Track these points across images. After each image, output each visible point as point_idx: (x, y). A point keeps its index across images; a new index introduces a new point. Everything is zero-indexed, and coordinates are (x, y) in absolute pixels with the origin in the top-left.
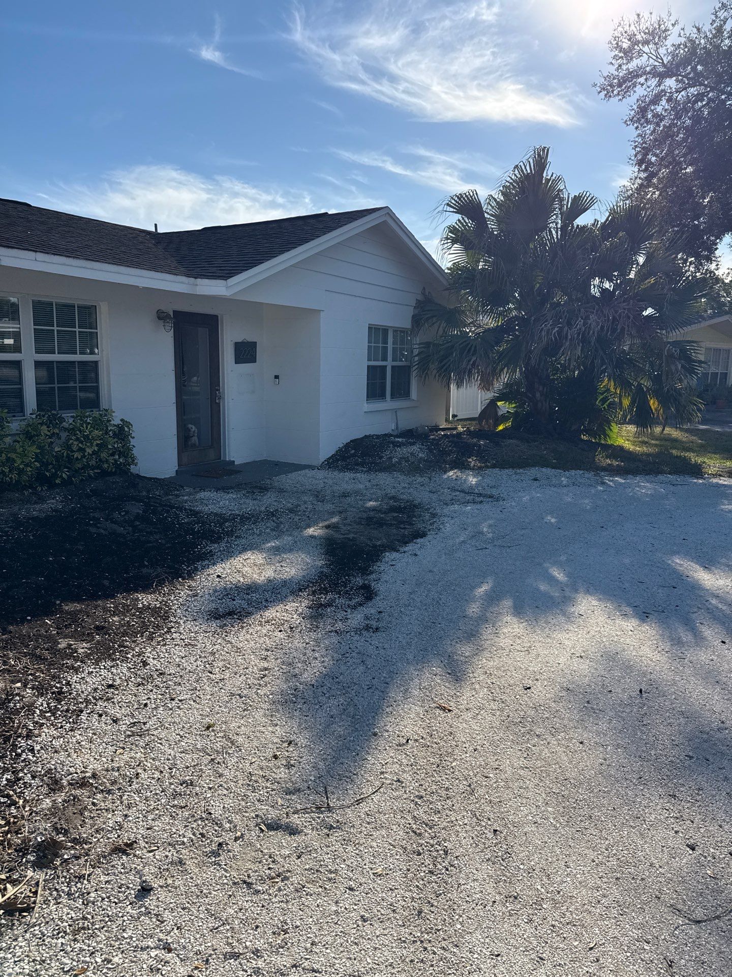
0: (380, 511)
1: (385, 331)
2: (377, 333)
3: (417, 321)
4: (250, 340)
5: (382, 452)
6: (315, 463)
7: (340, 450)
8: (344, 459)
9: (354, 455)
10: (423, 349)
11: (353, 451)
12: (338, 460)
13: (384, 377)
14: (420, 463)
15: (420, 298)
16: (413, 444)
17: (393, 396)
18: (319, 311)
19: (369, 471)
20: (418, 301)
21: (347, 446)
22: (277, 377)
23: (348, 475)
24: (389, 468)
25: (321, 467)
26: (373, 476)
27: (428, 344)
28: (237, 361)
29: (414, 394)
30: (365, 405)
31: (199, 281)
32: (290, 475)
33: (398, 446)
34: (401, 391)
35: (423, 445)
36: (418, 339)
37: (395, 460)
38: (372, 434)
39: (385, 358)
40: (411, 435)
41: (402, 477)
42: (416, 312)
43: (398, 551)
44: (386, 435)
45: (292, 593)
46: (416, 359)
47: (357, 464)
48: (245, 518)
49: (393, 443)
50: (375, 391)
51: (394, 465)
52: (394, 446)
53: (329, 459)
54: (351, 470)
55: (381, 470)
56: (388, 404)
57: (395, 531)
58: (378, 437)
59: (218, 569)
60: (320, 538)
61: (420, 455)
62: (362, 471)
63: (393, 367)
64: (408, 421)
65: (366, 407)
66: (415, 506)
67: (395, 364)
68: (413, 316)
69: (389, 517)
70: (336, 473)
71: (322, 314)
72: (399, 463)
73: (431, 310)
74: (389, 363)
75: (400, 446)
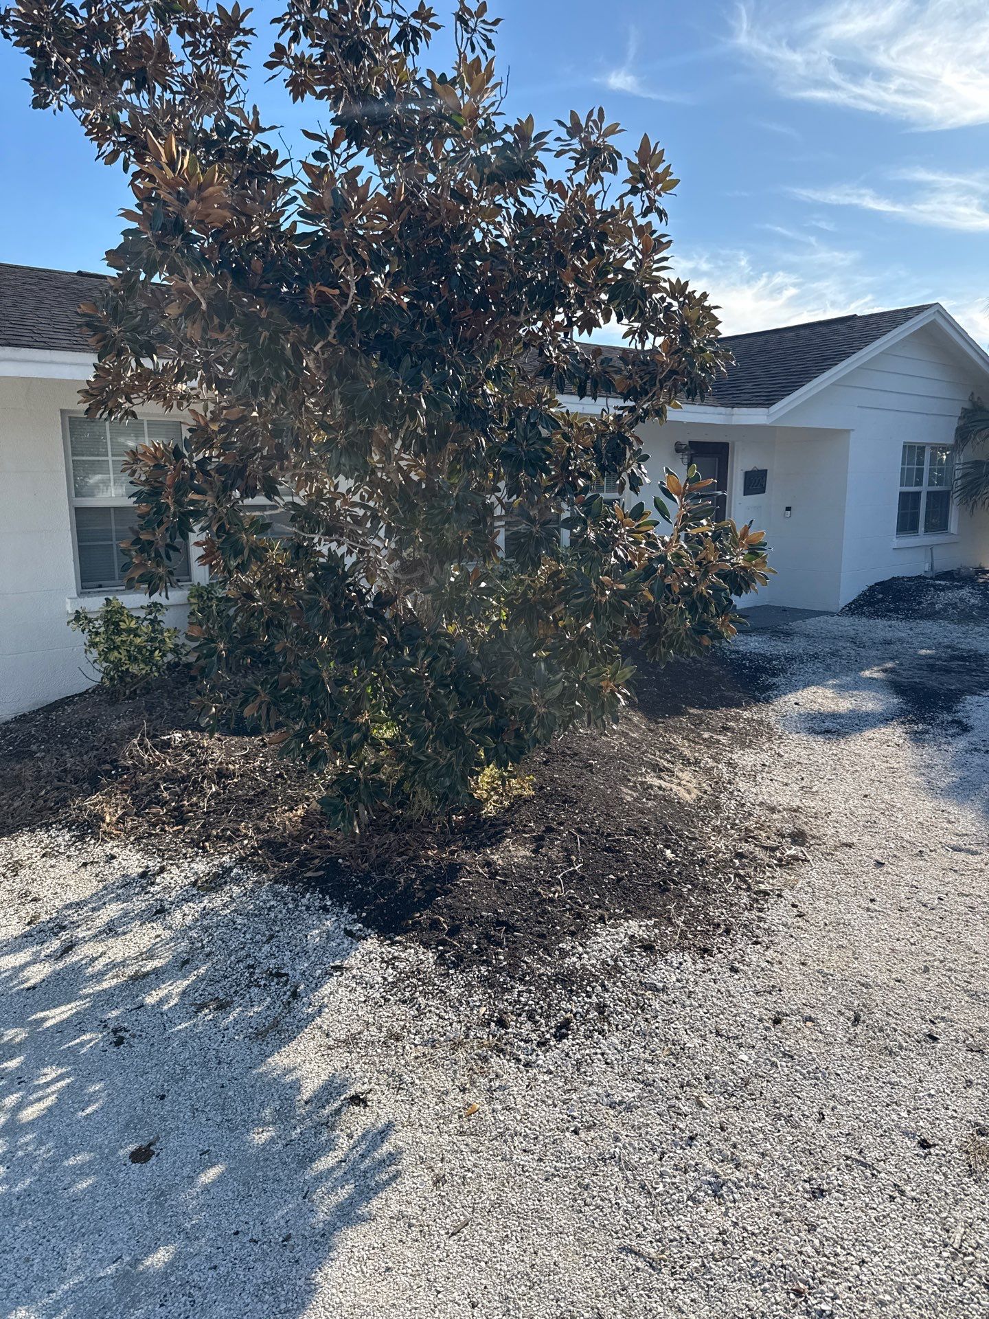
0: (939, 659)
1: (922, 449)
2: (913, 452)
3: (963, 435)
4: (760, 467)
5: (920, 597)
6: (833, 609)
7: (863, 594)
8: (870, 604)
9: (882, 600)
10: (970, 470)
11: (881, 596)
12: (862, 606)
13: (917, 506)
14: (973, 610)
15: (967, 405)
16: (961, 587)
17: (928, 529)
18: (848, 431)
19: (907, 618)
20: (965, 410)
21: (872, 589)
22: (788, 509)
23: (881, 623)
24: (932, 615)
25: (842, 613)
26: (913, 624)
27: (977, 464)
28: (747, 492)
29: (953, 526)
30: (895, 540)
31: (736, 409)
32: (808, 621)
33: (941, 590)
34: (938, 523)
35: (973, 588)
36: (962, 457)
37: (938, 606)
38: (901, 576)
39: (919, 483)
40: (955, 578)
41: (952, 627)
42: (962, 423)
43: (979, 695)
44: (919, 577)
45: (881, 722)
46: (959, 482)
47: (890, 611)
48: (790, 659)
49: (934, 586)
50: (907, 524)
51: (938, 613)
52: (936, 590)
53: (851, 604)
54: (883, 616)
55: (921, 618)
56: (921, 539)
57: (967, 678)
58: (910, 579)
59: (791, 698)
60: (882, 680)
61: (972, 601)
62: (898, 618)
63: (928, 493)
64: (947, 560)
65: (896, 542)
66: (981, 656)
67: (932, 489)
68: (957, 429)
69: (954, 664)
70: (864, 620)
71: (852, 434)
72: (945, 610)
73: (983, 420)
74: (924, 489)
75: (942, 590)
